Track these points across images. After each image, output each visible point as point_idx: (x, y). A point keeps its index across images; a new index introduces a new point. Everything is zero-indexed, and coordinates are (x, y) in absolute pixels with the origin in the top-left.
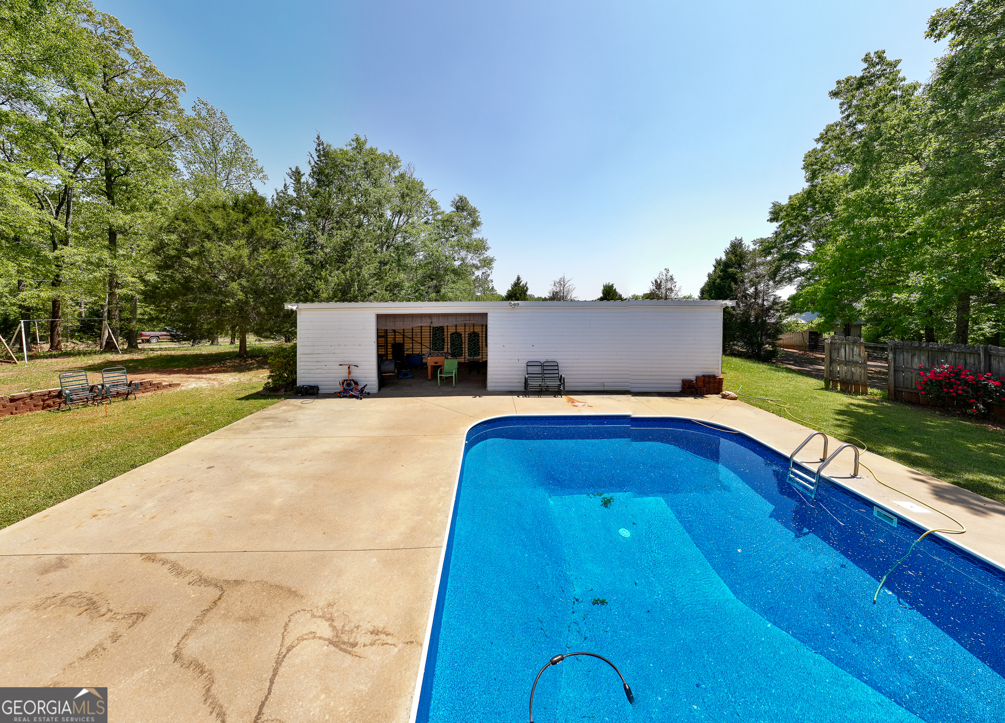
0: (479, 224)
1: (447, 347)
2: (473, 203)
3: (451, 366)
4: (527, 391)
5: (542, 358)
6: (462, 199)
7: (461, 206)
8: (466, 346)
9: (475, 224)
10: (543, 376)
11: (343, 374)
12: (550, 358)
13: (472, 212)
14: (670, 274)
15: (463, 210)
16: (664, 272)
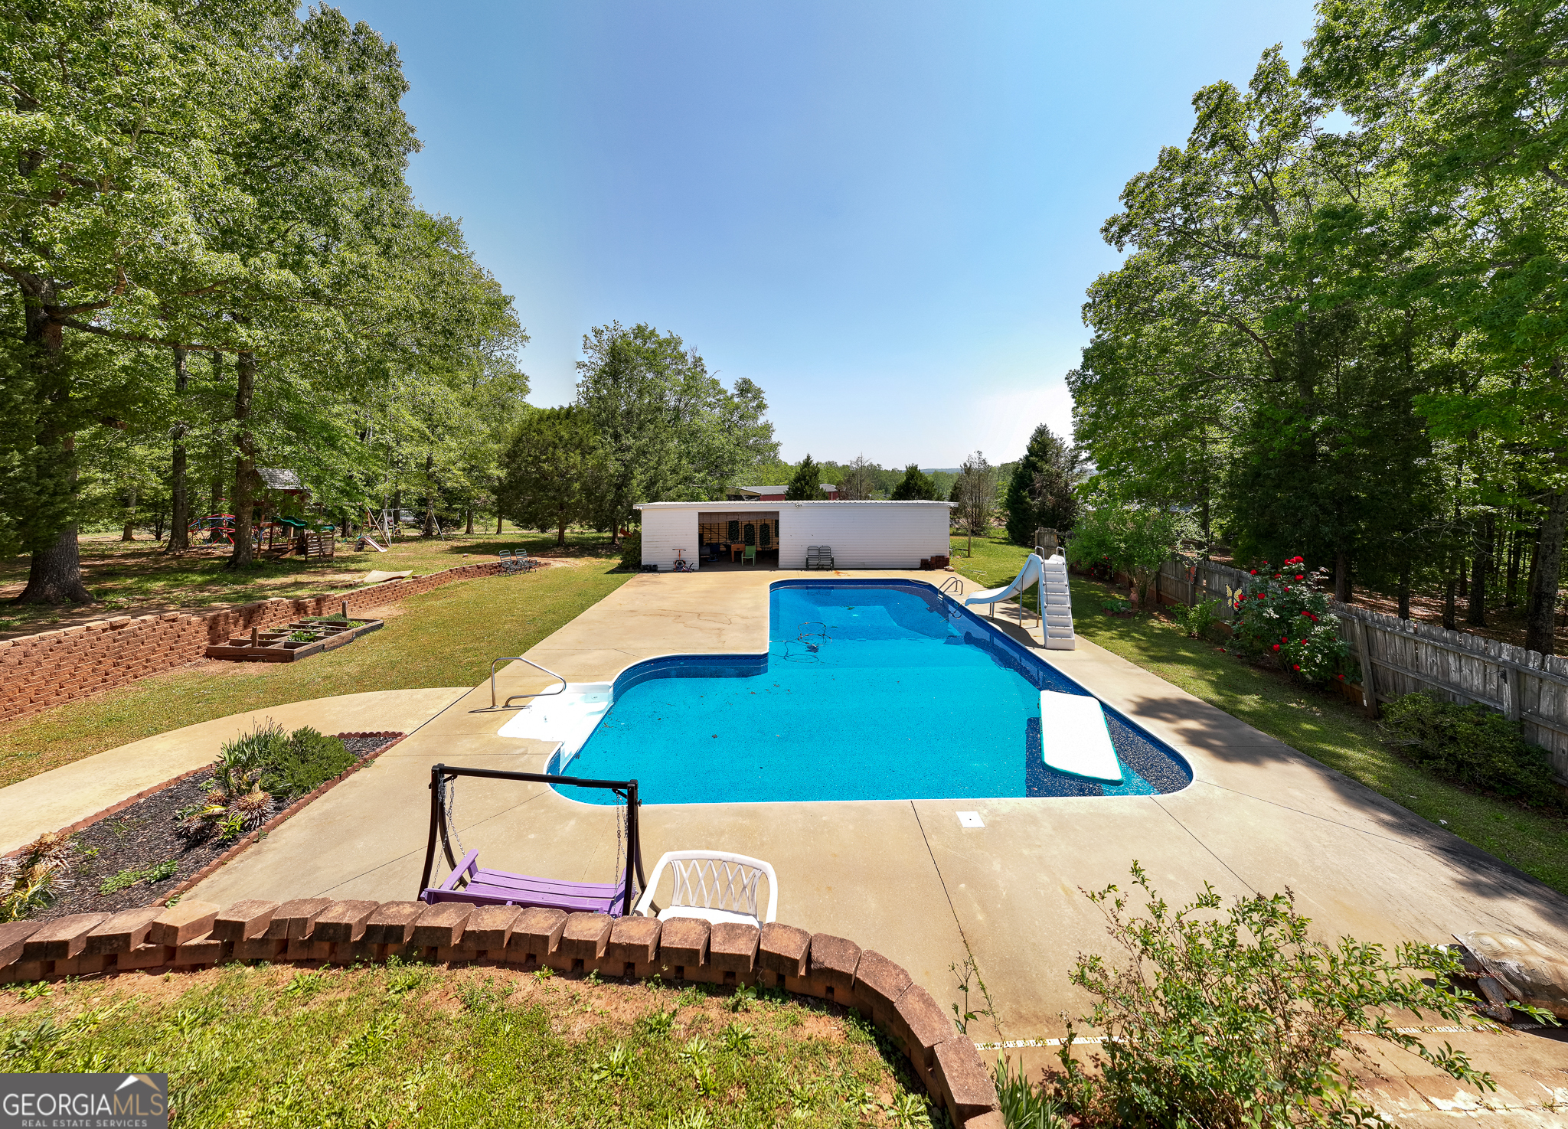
0: (764, 407)
1: (742, 537)
2: (757, 383)
3: (751, 551)
4: (807, 568)
5: (819, 544)
6: (746, 382)
7: (745, 388)
8: (757, 536)
9: (761, 407)
10: (819, 557)
11: (675, 556)
12: (824, 544)
13: (758, 393)
14: (983, 457)
15: (748, 391)
16: (976, 455)
